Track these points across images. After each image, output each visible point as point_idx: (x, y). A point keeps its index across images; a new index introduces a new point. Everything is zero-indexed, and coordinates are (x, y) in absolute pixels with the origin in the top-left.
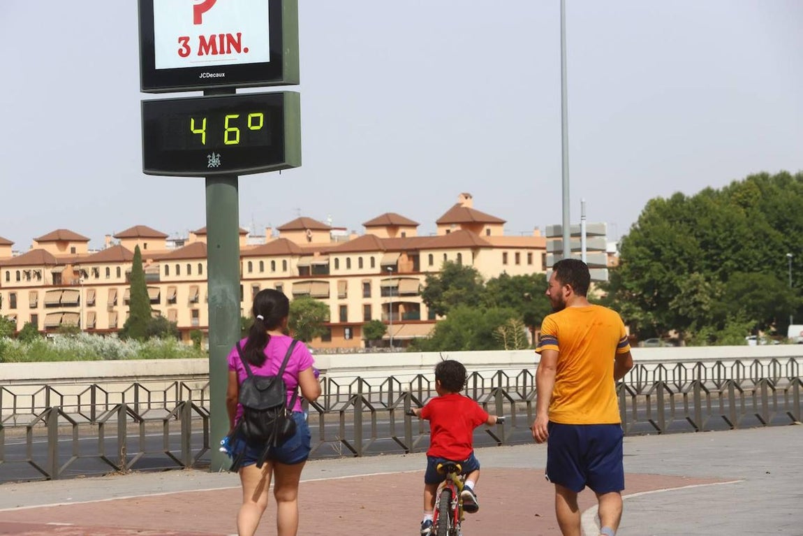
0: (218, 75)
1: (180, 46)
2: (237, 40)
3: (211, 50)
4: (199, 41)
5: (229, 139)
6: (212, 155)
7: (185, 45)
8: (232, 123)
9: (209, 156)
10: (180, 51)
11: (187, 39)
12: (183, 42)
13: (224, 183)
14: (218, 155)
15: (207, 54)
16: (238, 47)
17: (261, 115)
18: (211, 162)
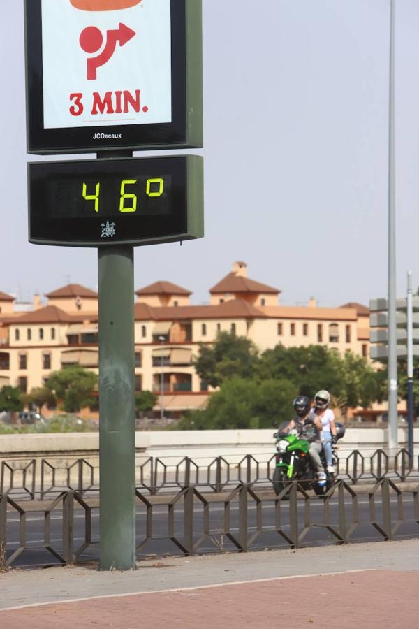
0: (113, 136)
1: (72, 103)
2: (135, 98)
3: (106, 108)
4: (92, 98)
5: (125, 206)
6: (105, 224)
7: (77, 103)
8: (129, 189)
9: (103, 225)
10: (72, 109)
11: (79, 96)
12: (75, 99)
13: (120, 254)
14: (113, 224)
15: (102, 112)
16: (136, 106)
17: (161, 181)
18: (105, 231)
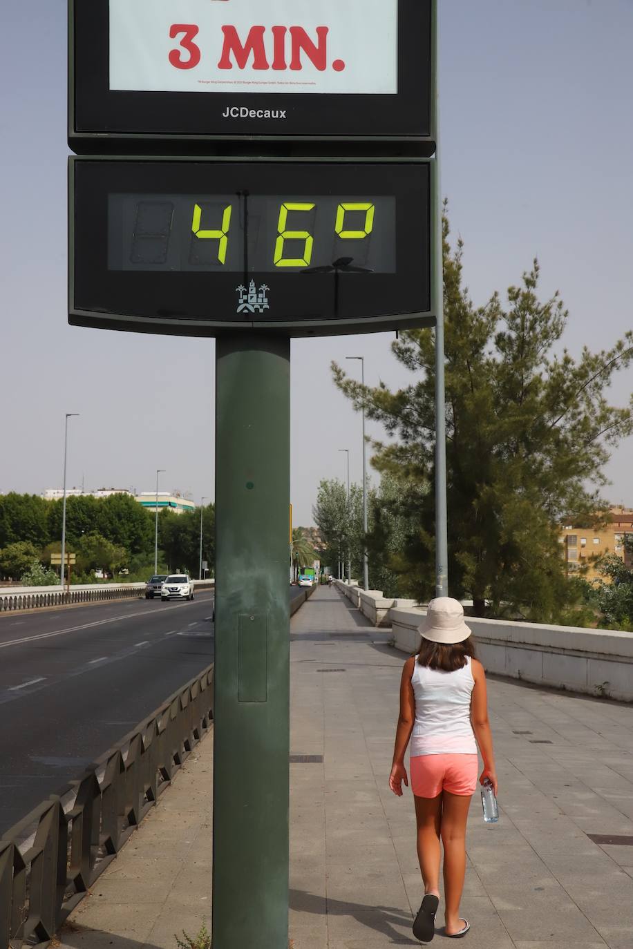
0: (268, 114)
1: (176, 43)
3: (251, 60)
4: (221, 36)
5: (285, 256)
6: (247, 286)
7: (186, 43)
8: (295, 221)
9: (241, 288)
10: (174, 57)
11: (192, 30)
12: (181, 35)
13: (269, 350)
14: (264, 288)
15: (242, 65)
16: (319, 59)
17: (367, 207)
18: (246, 301)
